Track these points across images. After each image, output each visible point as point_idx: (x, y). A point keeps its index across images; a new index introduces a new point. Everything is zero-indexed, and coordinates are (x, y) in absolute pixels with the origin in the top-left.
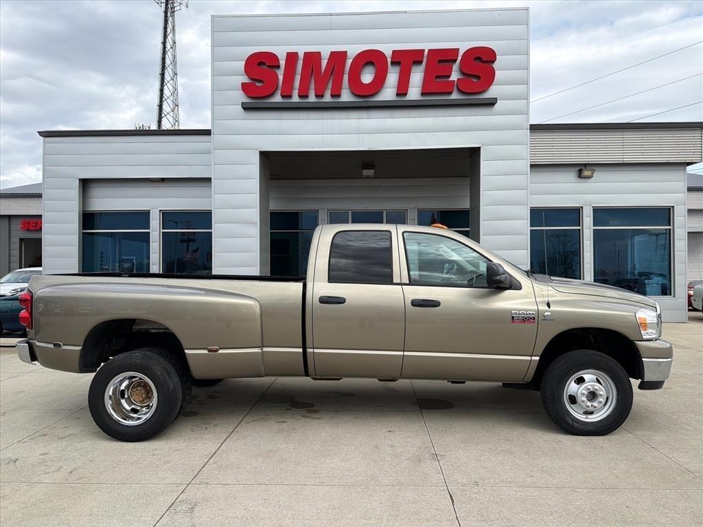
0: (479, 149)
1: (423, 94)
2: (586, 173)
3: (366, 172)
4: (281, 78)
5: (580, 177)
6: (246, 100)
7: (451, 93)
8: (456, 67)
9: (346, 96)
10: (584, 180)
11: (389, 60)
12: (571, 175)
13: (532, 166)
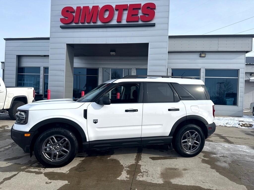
0: (148, 43)
1: (127, 22)
2: (203, 55)
3: (112, 53)
4: (75, 16)
5: (200, 57)
6: (62, 24)
7: (138, 21)
8: (140, 11)
9: (99, 23)
10: (202, 58)
11: (114, 9)
12: (197, 56)
13: (169, 52)
